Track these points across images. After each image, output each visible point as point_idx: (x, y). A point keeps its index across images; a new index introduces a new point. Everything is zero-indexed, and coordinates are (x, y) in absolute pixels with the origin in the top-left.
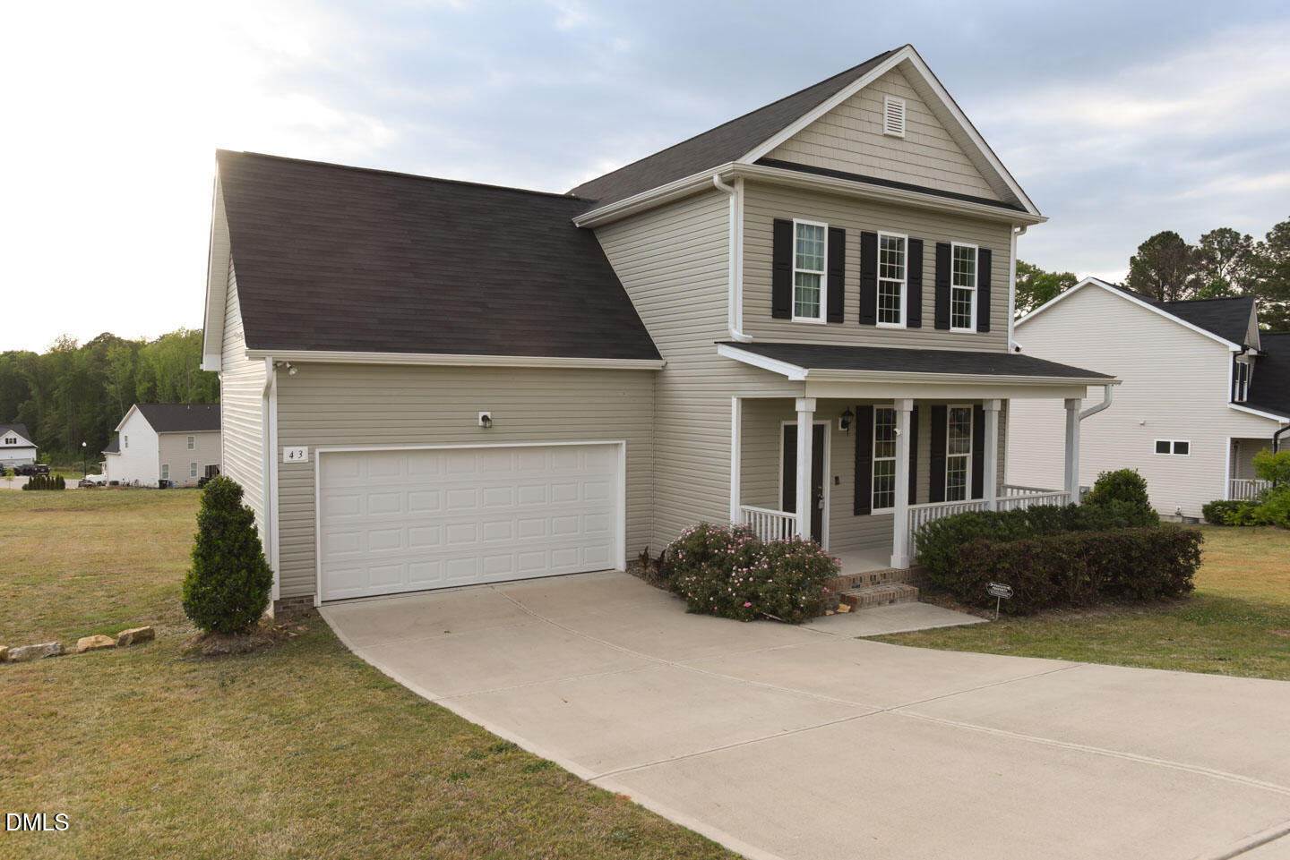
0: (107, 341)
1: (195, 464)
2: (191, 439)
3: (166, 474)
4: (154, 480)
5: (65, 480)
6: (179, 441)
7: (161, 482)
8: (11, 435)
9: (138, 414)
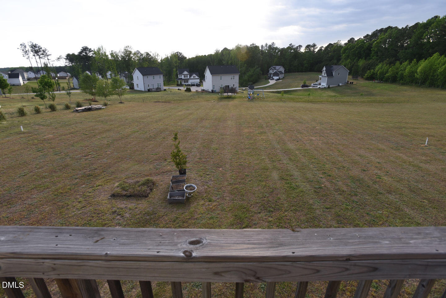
0: (225, 49)
1: (222, 85)
2: (221, 77)
3: (214, 88)
4: (210, 90)
5: (191, 89)
6: (218, 77)
7: (212, 90)
8: (194, 75)
9: (208, 69)
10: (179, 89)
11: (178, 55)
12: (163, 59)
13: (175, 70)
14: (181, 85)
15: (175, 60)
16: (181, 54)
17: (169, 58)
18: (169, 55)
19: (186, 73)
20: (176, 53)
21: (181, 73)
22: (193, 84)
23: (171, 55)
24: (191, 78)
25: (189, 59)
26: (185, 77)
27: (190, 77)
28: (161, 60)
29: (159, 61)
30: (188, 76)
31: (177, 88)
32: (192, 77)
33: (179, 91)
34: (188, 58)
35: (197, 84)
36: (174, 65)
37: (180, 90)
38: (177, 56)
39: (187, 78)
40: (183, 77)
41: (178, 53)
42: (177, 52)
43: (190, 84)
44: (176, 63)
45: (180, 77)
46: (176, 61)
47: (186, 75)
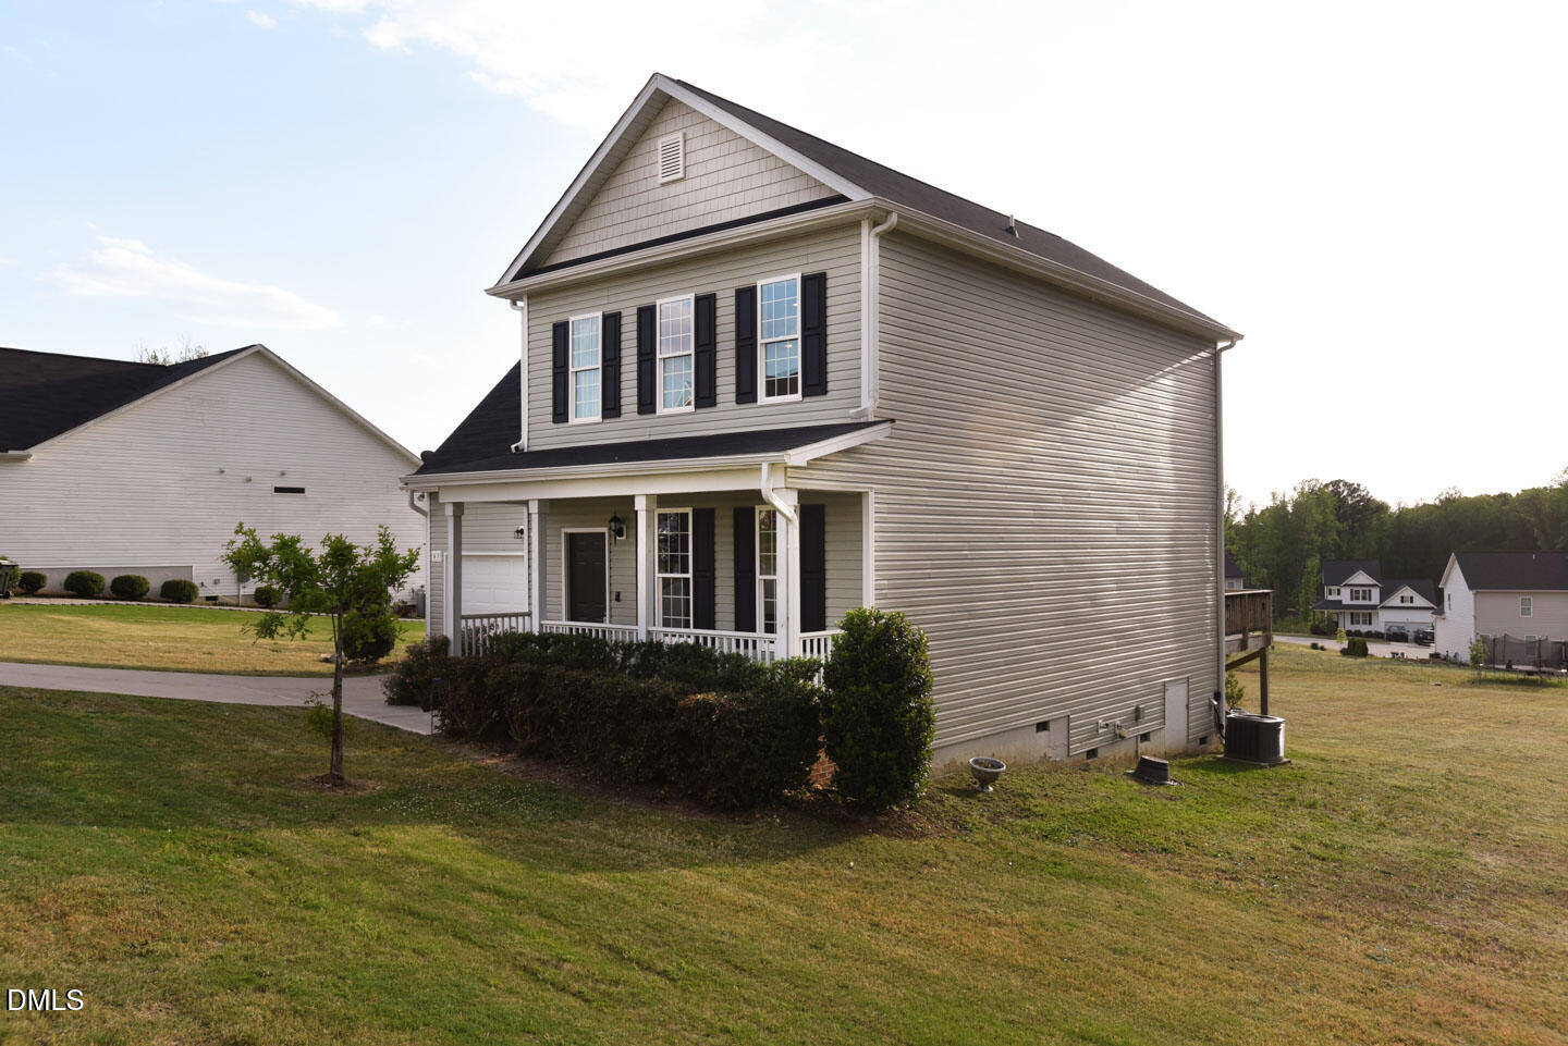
2: (1525, 602)
4: (1466, 658)
5: (1368, 645)
6: (1508, 604)
8: (1407, 592)
9: (1457, 566)
10: (1314, 646)
11: (1336, 493)
12: (1258, 512)
13: (1313, 563)
14: (1329, 631)
15: (1319, 518)
16: (1353, 489)
17: (1290, 509)
18: (1291, 495)
19: (1361, 578)
20: (1327, 486)
21: (1339, 579)
22: (1395, 629)
23: (1302, 494)
24: (1386, 604)
25: (1403, 512)
26: (1354, 596)
27: (1384, 596)
28: (1249, 517)
29: (1239, 519)
30: (1376, 593)
31: (1308, 642)
32: (1395, 601)
33: (1315, 651)
34: (1394, 508)
35: (1418, 632)
36: (1311, 542)
37: (1322, 649)
38: (1331, 502)
39: (1367, 602)
40: (1345, 597)
41: (1341, 484)
42: (1336, 483)
43: (1382, 629)
44: (1322, 534)
45: (1331, 598)
46: (1325, 524)
47: (1361, 589)
